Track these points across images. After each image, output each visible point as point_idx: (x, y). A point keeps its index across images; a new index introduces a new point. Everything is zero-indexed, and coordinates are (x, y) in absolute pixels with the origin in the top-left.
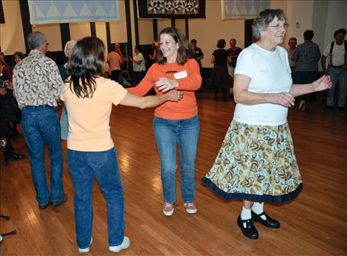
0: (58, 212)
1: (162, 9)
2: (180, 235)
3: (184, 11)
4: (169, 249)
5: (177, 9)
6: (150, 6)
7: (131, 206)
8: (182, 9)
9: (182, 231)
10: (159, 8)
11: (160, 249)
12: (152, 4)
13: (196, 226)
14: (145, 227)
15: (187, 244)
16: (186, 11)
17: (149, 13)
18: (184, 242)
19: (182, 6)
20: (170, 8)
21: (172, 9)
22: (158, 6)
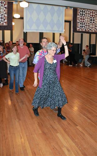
0: (20, 120)
1: (83, 29)
2: (75, 142)
3: (94, 31)
4: (67, 150)
5: (91, 30)
6: (78, 27)
7: (54, 123)
8: (93, 30)
9: (76, 140)
10: (82, 29)
11: (63, 149)
12: (79, 27)
13: (84, 139)
14: (59, 135)
15: (77, 148)
16: (95, 31)
17: (77, 30)
18: (76, 147)
19: (93, 28)
20: (87, 29)
21: (88, 29)
22: (82, 28)
